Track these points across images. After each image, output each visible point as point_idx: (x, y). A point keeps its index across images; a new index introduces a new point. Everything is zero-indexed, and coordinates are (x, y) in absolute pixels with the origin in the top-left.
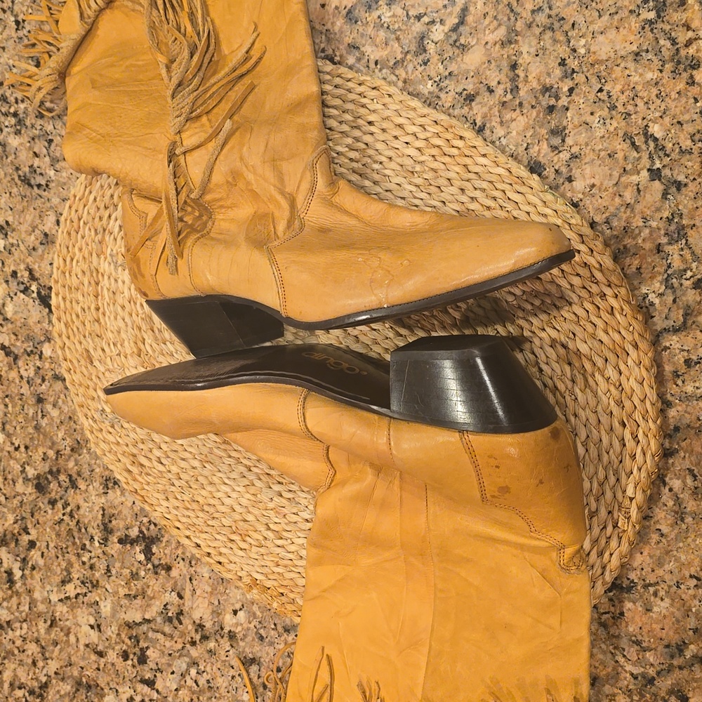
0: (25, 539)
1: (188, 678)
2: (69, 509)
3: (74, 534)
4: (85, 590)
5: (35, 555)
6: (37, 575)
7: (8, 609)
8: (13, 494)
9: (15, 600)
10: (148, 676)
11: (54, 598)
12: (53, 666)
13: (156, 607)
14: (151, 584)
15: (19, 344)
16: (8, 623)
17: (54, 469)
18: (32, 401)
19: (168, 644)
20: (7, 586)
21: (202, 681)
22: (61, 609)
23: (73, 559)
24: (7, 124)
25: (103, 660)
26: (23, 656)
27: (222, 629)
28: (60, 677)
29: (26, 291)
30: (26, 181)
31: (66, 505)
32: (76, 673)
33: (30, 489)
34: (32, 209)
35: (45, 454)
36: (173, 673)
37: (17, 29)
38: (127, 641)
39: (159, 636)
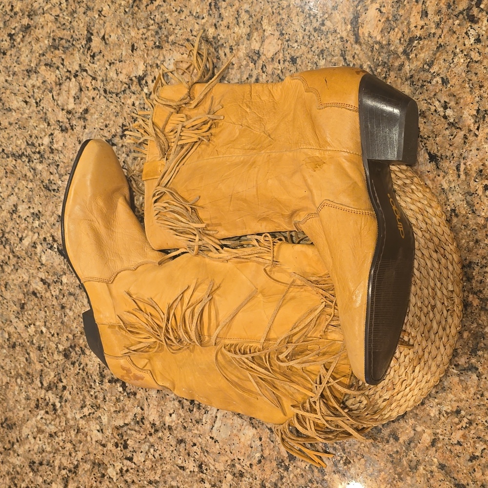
0: (61, 385)
1: (149, 454)
2: (82, 366)
3: (85, 380)
4: (93, 411)
5: (66, 393)
6: (68, 405)
7: (55, 425)
8: (53, 360)
9: (58, 420)
10: (129, 455)
11: (78, 417)
12: (80, 455)
13: (131, 416)
14: (127, 403)
15: (50, 277)
16: (55, 433)
17: (73, 345)
18: (59, 308)
19: (138, 436)
20: (53, 412)
21: (157, 455)
22: (82, 423)
23: (86, 394)
24: (35, 158)
25: (105, 449)
26: (64, 451)
27: (165, 425)
28: (84, 461)
29: (51, 248)
30: (47, 188)
31: (80, 364)
32: (92, 458)
33: (61, 357)
34: (51, 203)
35: (67, 337)
36: (141, 452)
37: (37, 106)
38: (117, 437)
39: (133, 432)
